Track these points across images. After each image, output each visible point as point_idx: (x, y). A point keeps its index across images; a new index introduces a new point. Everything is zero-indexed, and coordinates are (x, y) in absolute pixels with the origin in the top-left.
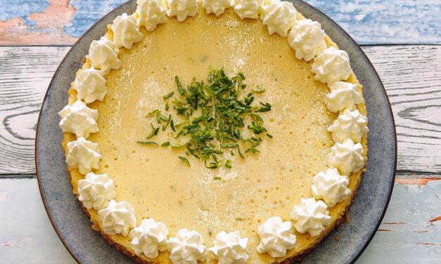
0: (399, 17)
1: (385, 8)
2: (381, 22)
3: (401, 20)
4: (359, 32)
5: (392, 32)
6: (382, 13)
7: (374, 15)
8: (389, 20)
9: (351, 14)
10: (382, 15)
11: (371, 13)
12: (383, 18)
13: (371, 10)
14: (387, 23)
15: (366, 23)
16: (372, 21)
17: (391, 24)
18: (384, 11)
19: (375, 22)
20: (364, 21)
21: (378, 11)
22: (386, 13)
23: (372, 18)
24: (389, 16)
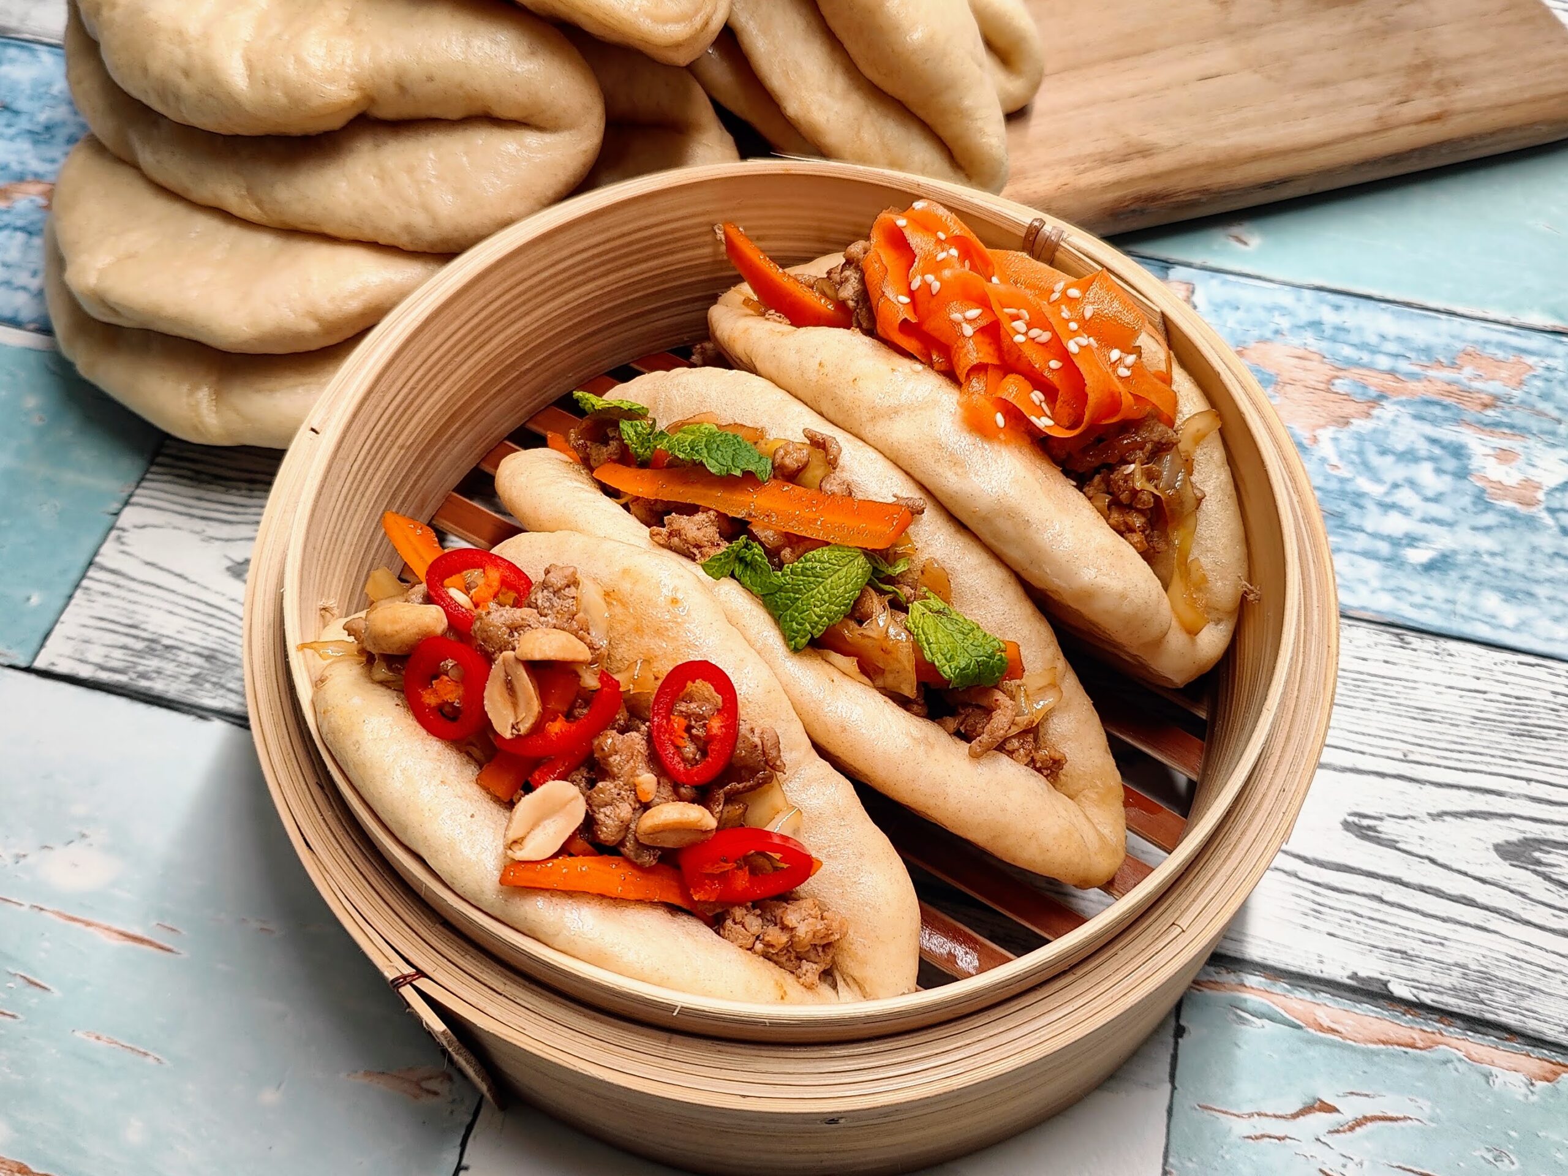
0: (1537, 582)
1: (1497, 548)
2: (1480, 584)
3: (1542, 591)
4: (1410, 592)
5: (1509, 614)
6: (1486, 558)
7: (1462, 558)
8: (1506, 584)
9: (1395, 542)
10: (1487, 565)
11: (1455, 552)
12: (1487, 572)
13: (1454, 546)
14: (1497, 589)
15: (1435, 573)
16: (1454, 575)
17: (1510, 595)
18: (1493, 554)
19: (1464, 578)
20: (1429, 567)
21: (1476, 553)
22: (1499, 562)
23: (1454, 566)
24: (1506, 571)
